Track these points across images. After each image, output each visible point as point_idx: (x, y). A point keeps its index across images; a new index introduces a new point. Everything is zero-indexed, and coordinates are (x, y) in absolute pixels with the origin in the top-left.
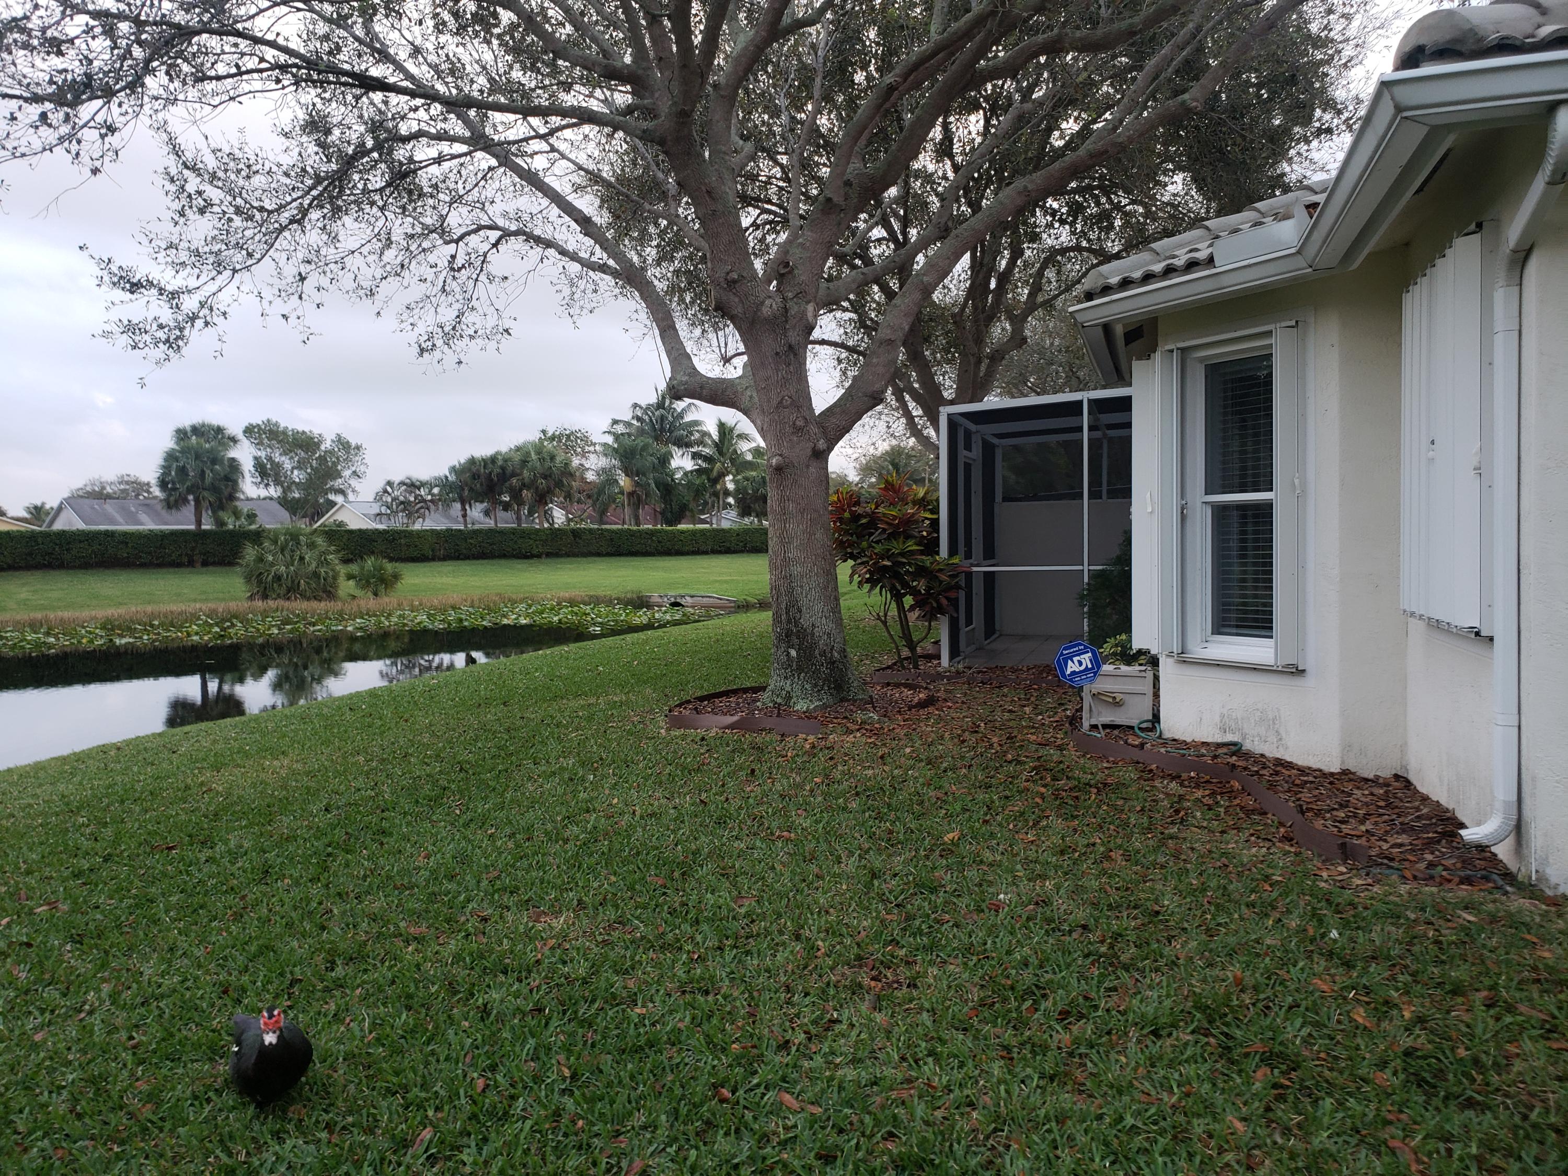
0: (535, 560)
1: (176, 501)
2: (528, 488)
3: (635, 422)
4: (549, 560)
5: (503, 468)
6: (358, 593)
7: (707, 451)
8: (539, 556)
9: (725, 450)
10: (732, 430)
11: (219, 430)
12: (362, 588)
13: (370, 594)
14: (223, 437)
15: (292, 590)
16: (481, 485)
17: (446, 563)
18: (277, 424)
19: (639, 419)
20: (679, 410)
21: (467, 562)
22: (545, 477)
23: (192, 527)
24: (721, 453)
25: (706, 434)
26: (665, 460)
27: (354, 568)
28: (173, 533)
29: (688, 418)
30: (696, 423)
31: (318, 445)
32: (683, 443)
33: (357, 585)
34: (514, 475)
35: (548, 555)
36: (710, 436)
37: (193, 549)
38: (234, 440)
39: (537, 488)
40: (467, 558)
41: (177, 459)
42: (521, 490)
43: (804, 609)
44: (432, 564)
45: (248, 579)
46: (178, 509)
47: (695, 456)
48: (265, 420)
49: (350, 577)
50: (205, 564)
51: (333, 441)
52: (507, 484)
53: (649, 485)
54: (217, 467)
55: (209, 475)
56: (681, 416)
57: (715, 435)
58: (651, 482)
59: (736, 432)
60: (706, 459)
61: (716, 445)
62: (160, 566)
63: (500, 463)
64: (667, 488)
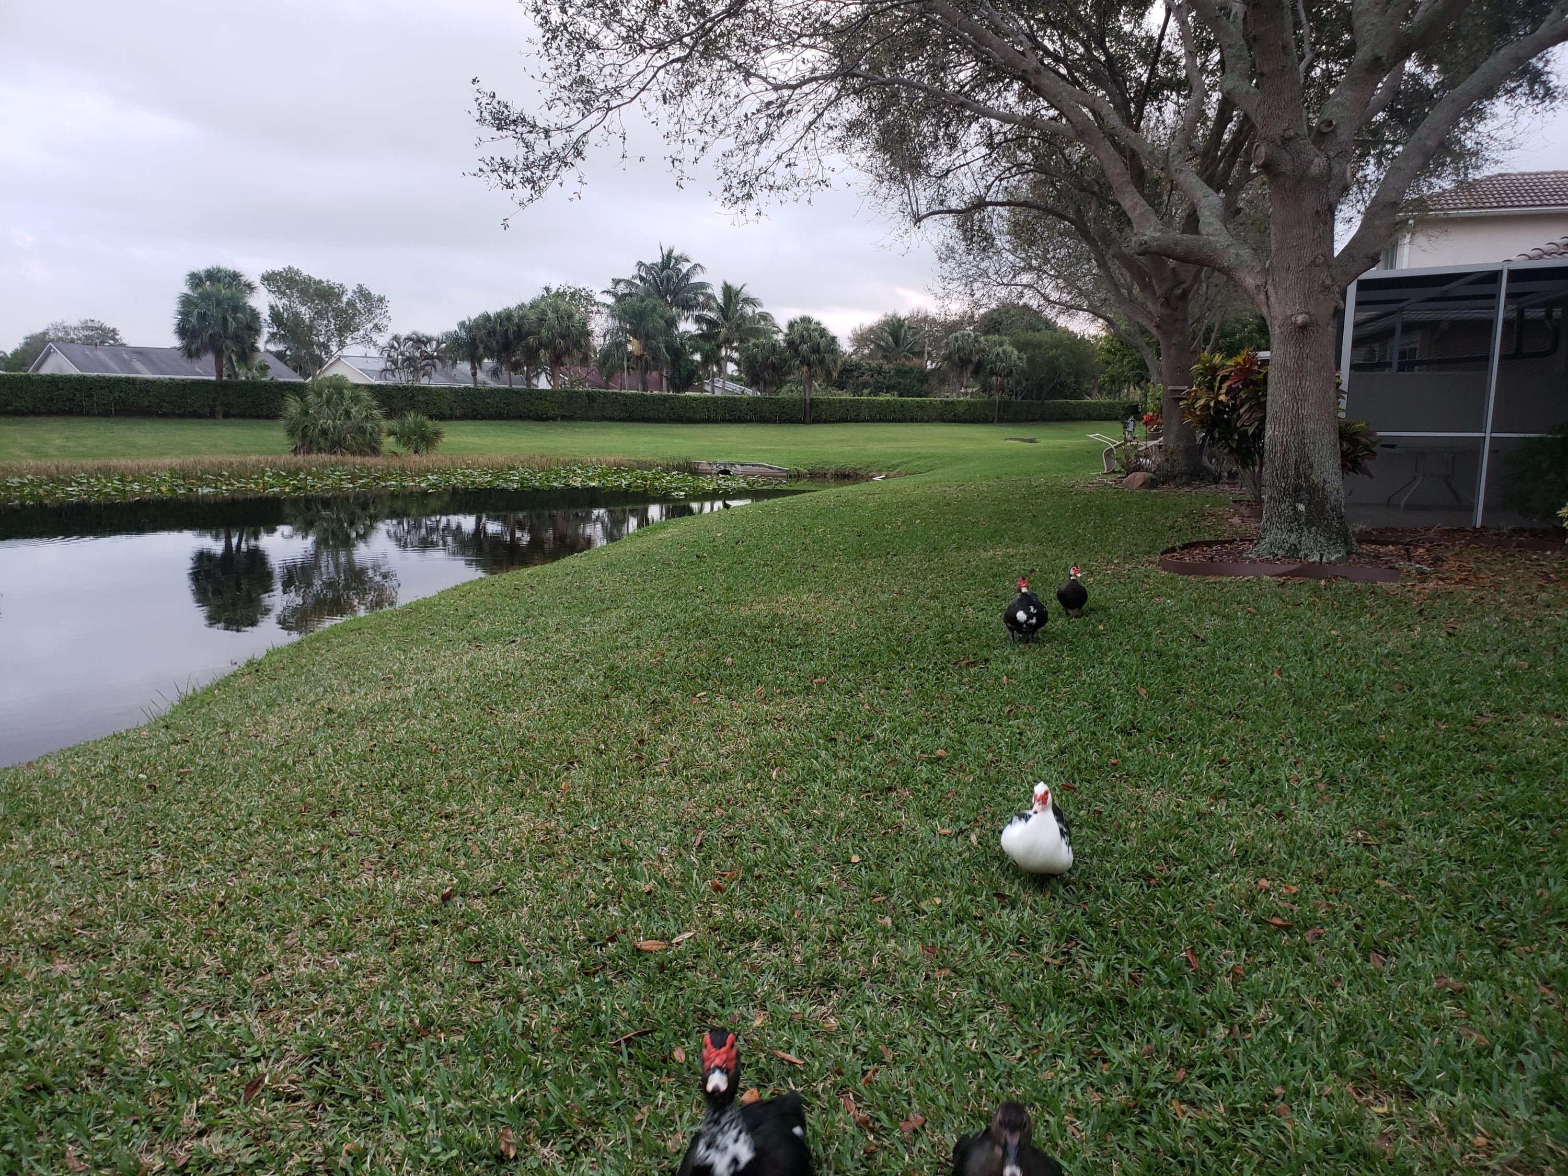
0: (550, 423)
1: (198, 350)
2: (546, 348)
3: (638, 281)
4: (565, 423)
5: (519, 326)
6: (401, 450)
7: (712, 315)
8: (554, 419)
9: (730, 314)
10: (737, 293)
11: (235, 276)
12: (405, 445)
13: (412, 451)
14: (239, 284)
15: (336, 445)
16: (497, 343)
17: (464, 422)
18: (297, 272)
19: (642, 279)
20: (684, 271)
21: (485, 422)
22: (563, 337)
23: (213, 378)
24: (726, 318)
25: (711, 297)
26: (672, 323)
27: (394, 424)
28: (195, 383)
29: (695, 280)
30: (703, 285)
31: (339, 296)
32: (687, 306)
33: (399, 440)
34: (530, 334)
35: (564, 418)
36: (715, 299)
37: (214, 400)
38: (250, 287)
39: (555, 347)
40: (483, 418)
41: (196, 305)
42: (538, 350)
43: (1315, 465)
44: (451, 423)
45: (291, 432)
46: (198, 357)
47: (699, 320)
48: (286, 266)
49: (391, 433)
50: (226, 416)
51: (355, 292)
52: (523, 343)
53: (659, 349)
54: (240, 315)
55: (232, 325)
56: (687, 276)
57: (720, 299)
58: (662, 346)
59: (741, 296)
60: (711, 323)
61: (721, 309)
62: (181, 416)
63: (516, 320)
64: (677, 353)
